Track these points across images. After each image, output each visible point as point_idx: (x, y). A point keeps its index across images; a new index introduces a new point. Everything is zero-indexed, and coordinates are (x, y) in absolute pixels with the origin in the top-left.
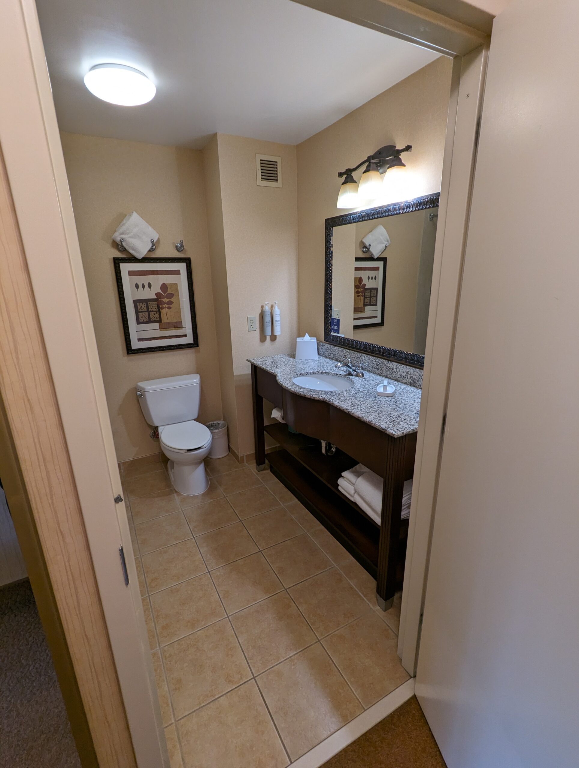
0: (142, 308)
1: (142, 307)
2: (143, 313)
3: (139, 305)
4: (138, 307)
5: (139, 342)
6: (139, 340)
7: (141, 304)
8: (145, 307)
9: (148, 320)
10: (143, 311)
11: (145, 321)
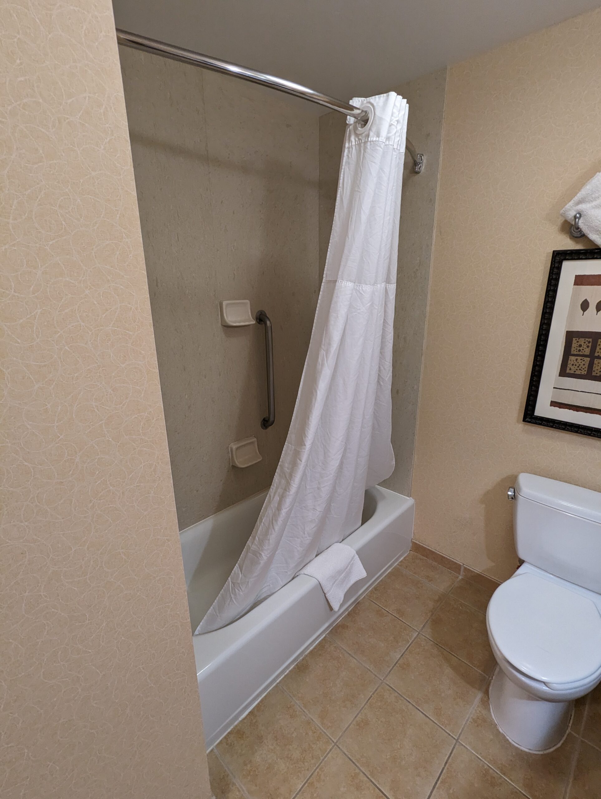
0: (581, 348)
1: (580, 346)
2: (579, 358)
3: (576, 342)
4: (573, 345)
5: (553, 407)
6: (554, 404)
7: (582, 341)
8: (588, 347)
9: (586, 372)
10: (581, 353)
11: (578, 372)
